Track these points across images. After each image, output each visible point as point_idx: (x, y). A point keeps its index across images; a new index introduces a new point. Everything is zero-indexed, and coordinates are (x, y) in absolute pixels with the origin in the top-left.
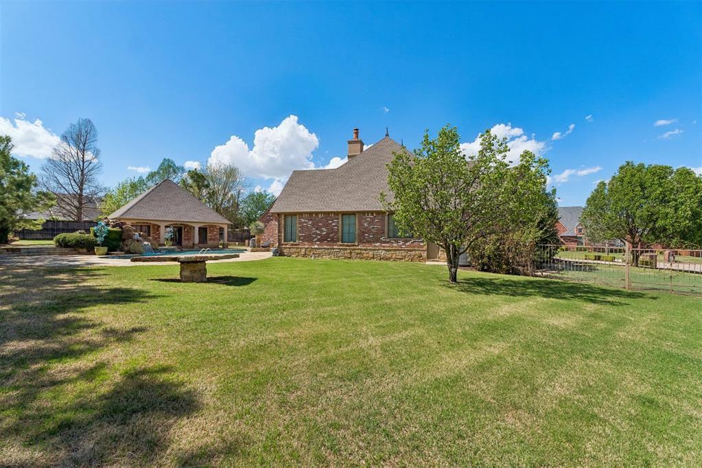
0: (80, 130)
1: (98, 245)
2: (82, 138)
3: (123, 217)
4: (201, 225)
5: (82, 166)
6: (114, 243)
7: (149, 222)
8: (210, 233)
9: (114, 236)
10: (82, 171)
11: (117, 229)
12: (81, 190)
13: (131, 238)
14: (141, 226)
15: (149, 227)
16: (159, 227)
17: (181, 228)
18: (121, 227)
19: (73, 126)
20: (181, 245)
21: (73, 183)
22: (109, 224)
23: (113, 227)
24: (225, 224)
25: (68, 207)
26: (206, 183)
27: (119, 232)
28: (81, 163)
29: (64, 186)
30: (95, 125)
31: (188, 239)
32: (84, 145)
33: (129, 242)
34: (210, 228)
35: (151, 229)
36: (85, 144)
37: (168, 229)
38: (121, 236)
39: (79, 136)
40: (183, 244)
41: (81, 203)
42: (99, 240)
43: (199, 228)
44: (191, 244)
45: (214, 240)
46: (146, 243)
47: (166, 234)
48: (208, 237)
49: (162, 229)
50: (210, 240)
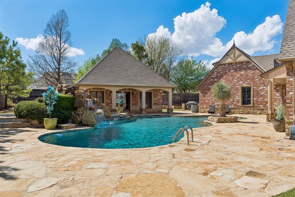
0: (58, 20)
1: (48, 116)
2: (59, 25)
3: (81, 83)
4: (147, 90)
5: (59, 46)
6: (65, 112)
7: (103, 87)
8: (154, 97)
9: (65, 104)
10: (60, 51)
11: (69, 95)
12: (59, 65)
13: (83, 106)
14: (97, 92)
15: (103, 93)
16: (111, 92)
17: (129, 93)
18: (73, 93)
19: (53, 16)
20: (130, 110)
21: (54, 61)
22: (62, 90)
23: (66, 93)
24: (170, 88)
25: (51, 80)
26: (144, 53)
27: (71, 99)
28: (59, 44)
29: (49, 63)
30: (67, 14)
31: (136, 104)
32: (61, 31)
33: (80, 111)
34: (154, 92)
35: (105, 95)
36: (61, 29)
37: (119, 95)
38: (73, 103)
39: (58, 23)
40: (131, 109)
41: (59, 76)
42: (49, 109)
43: (146, 93)
44: (138, 108)
45: (158, 104)
46: (99, 111)
47: (117, 99)
48: (153, 102)
49: (114, 94)
50: (155, 104)
